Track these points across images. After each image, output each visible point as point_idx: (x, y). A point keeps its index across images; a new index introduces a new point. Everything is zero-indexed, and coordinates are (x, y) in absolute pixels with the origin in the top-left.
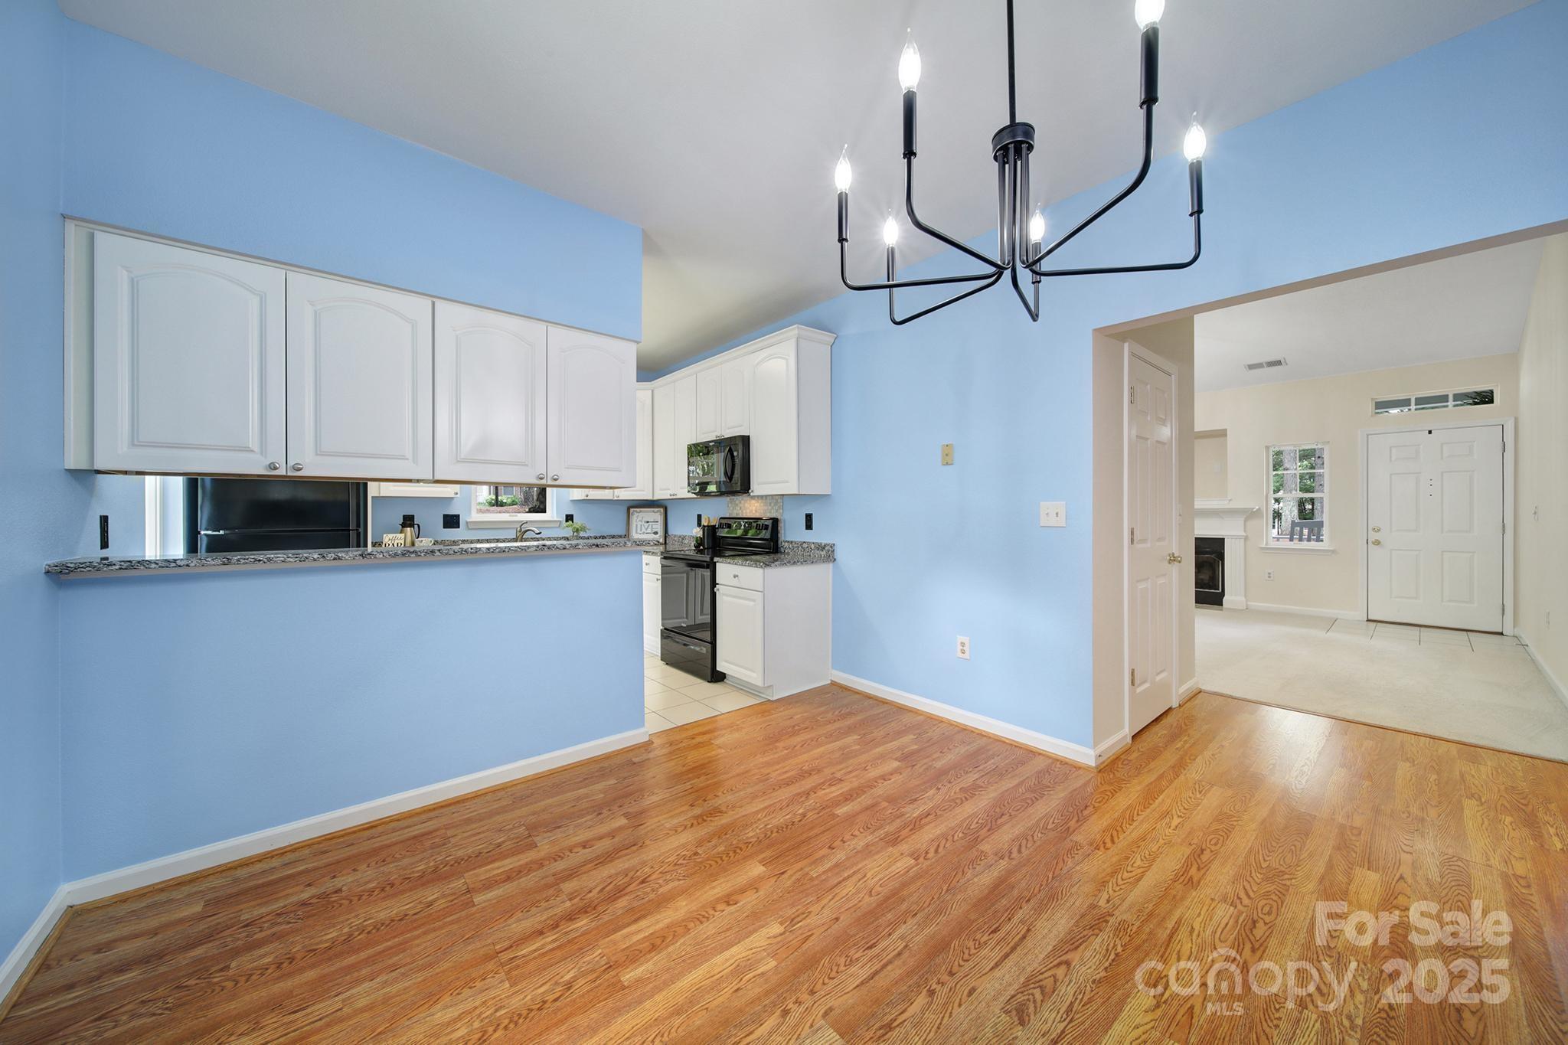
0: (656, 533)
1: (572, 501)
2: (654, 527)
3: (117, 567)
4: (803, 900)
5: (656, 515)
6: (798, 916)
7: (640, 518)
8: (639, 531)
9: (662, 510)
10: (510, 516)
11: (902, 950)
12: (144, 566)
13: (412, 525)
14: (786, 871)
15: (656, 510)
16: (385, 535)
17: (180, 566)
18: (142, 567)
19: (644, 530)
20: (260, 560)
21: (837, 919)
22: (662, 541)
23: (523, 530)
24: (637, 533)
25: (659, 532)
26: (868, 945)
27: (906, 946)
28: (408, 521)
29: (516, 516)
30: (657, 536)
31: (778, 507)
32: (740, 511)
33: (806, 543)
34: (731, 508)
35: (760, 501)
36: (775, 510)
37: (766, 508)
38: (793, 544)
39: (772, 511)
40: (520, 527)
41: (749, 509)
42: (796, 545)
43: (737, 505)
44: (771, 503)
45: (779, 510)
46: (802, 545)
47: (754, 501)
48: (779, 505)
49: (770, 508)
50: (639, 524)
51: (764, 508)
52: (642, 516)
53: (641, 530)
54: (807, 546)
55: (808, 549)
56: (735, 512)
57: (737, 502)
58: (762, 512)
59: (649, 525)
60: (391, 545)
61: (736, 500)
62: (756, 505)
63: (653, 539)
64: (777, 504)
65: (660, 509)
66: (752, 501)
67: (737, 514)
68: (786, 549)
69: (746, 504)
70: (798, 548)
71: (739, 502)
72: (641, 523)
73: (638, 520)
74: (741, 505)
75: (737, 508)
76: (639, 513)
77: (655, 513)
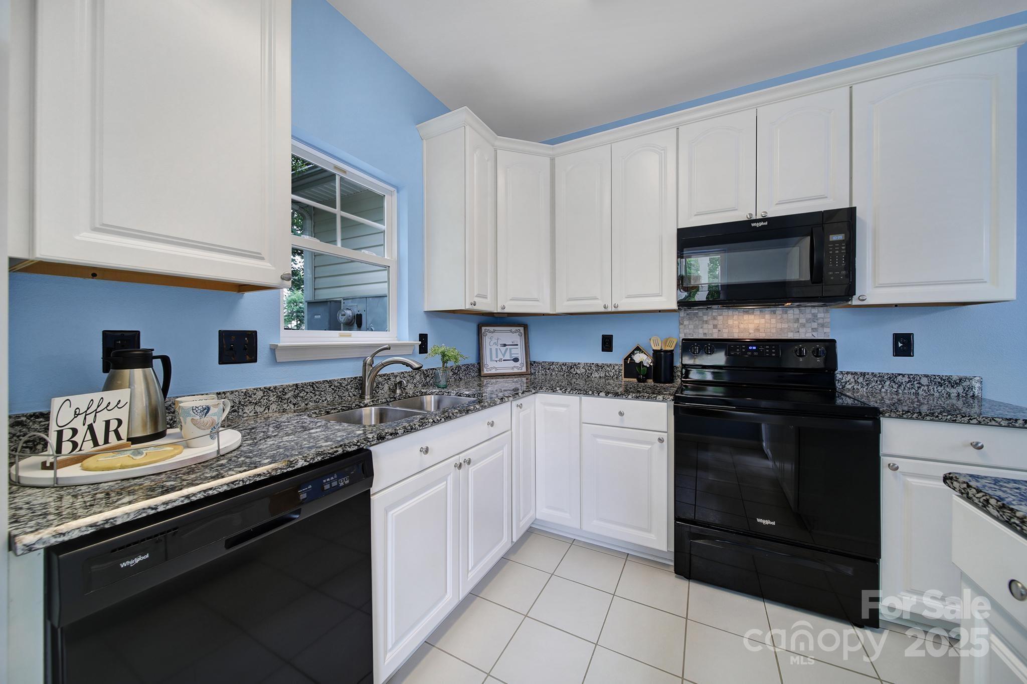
0: (516, 360)
1: (426, 312)
2: (513, 351)
5: (511, 336)
7: (494, 341)
8: (494, 358)
9: (522, 329)
10: (341, 336)
13: (140, 364)
15: (514, 329)
19: (500, 356)
22: (524, 369)
23: (377, 362)
24: (491, 360)
25: (520, 359)
29: (350, 336)
30: (517, 364)
31: (818, 324)
32: (715, 331)
33: (903, 376)
34: (691, 327)
35: (767, 316)
36: (810, 329)
37: (785, 326)
38: (867, 376)
39: (802, 330)
40: (373, 356)
41: (739, 327)
42: (876, 379)
43: (706, 322)
44: (798, 319)
45: (820, 329)
46: (893, 378)
47: (751, 317)
48: (820, 321)
49: (796, 325)
50: (494, 348)
51: (779, 326)
52: (496, 335)
53: (497, 357)
54: (907, 380)
55: (910, 384)
56: (701, 331)
57: (705, 318)
58: (775, 332)
59: (507, 349)
60: (82, 430)
61: (704, 314)
62: (757, 321)
63: (513, 368)
64: (816, 321)
65: (519, 328)
66: (746, 317)
67: (705, 334)
68: (846, 384)
69: (730, 322)
70: (882, 382)
71: (709, 318)
72: (496, 347)
73: (492, 343)
74: (715, 322)
75: (705, 326)
76: (493, 332)
77: (512, 333)
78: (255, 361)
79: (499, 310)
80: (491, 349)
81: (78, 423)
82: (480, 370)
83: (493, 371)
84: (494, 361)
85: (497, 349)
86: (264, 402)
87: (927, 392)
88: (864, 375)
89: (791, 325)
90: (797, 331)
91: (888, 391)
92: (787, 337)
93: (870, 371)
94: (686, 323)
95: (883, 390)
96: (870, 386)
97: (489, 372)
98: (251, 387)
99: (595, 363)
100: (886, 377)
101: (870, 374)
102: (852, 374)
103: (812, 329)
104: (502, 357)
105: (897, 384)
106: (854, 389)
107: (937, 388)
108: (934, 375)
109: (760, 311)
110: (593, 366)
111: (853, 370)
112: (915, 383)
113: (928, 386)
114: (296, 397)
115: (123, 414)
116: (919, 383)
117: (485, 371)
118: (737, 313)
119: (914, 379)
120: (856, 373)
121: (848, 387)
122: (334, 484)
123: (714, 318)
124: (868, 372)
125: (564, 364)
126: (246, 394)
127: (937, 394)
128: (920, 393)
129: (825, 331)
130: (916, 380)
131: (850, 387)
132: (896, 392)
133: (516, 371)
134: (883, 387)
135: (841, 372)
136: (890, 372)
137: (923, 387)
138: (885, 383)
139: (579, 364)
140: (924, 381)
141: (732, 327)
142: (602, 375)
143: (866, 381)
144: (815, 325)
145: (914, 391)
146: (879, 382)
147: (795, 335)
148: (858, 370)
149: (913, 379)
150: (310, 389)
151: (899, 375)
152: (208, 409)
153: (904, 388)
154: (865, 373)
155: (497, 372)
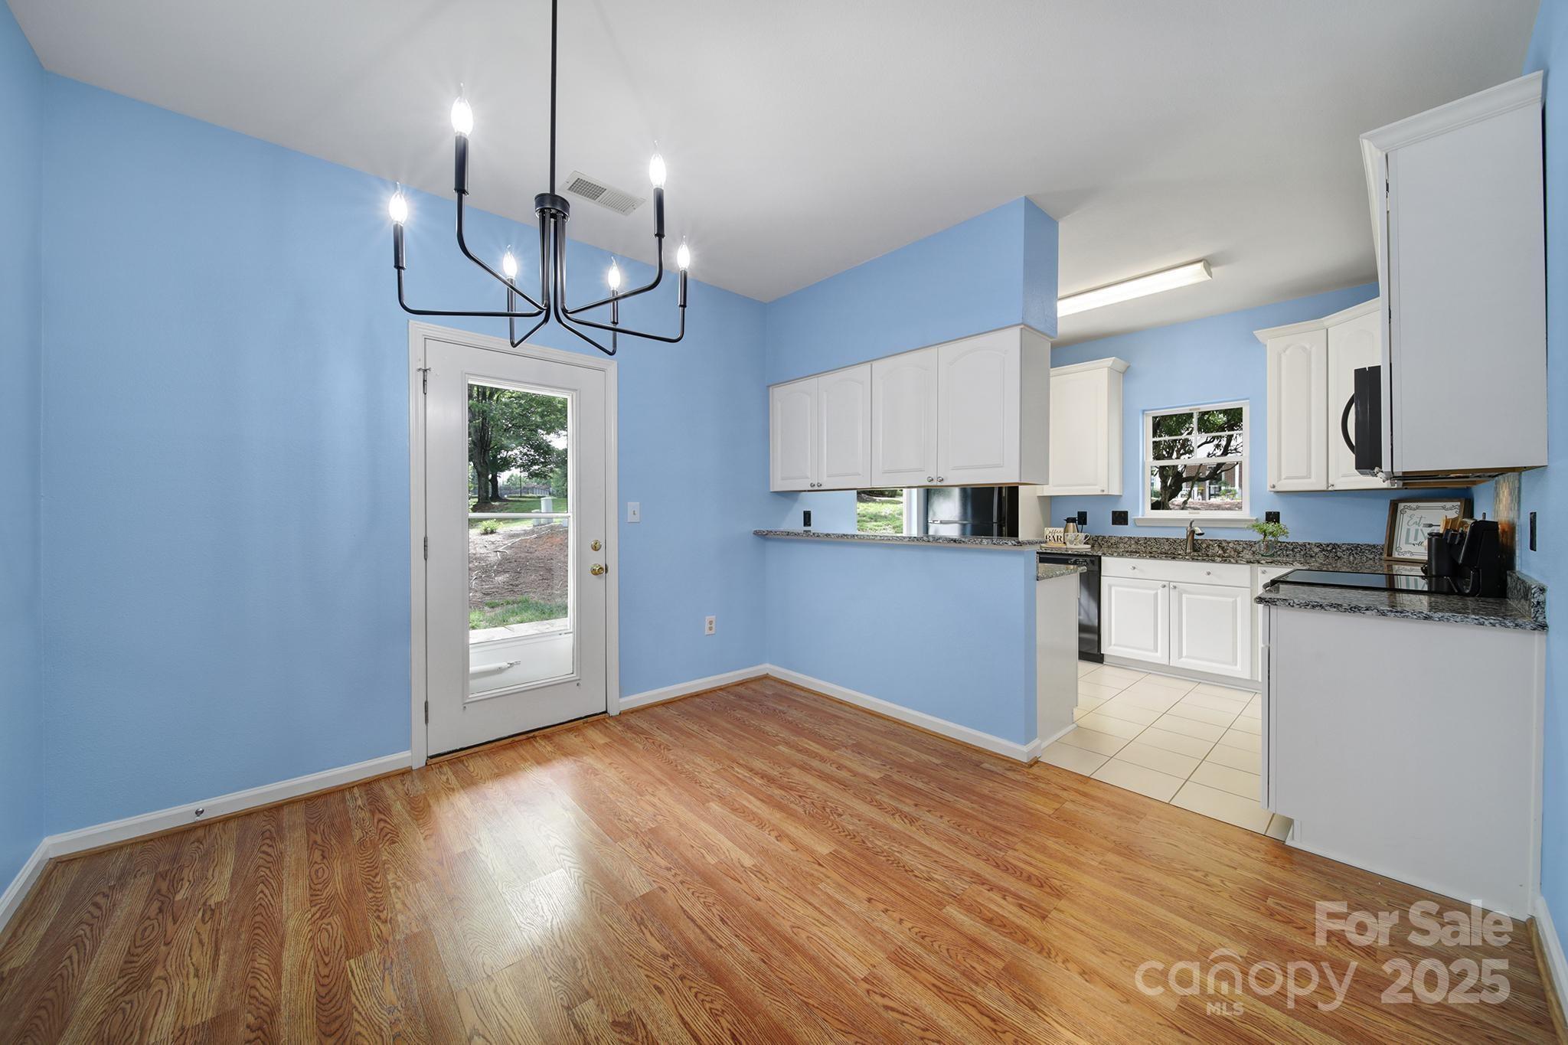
4: (783, 878)
6: (763, 875)
7: (1415, 520)
8: (1412, 540)
10: (1190, 513)
11: (716, 942)
14: (823, 866)
15: (1448, 505)
21: (759, 899)
24: (1407, 542)
26: (725, 919)
27: (721, 947)
29: (1198, 513)
50: (1413, 528)
52: (1418, 513)
53: (1416, 539)
59: (1433, 530)
65: (1459, 504)
72: (1417, 527)
73: (1411, 523)
76: (1415, 510)
77: (1447, 510)
78: (1127, 524)
80: (1408, 530)
81: (1050, 535)
82: (1390, 554)
83: (1407, 556)
84: (1410, 544)
85: (1417, 531)
86: (1129, 543)
97: (1402, 557)
114: (1145, 543)
115: (1061, 535)
117: (1396, 555)
126: (1120, 538)
155: (1413, 557)
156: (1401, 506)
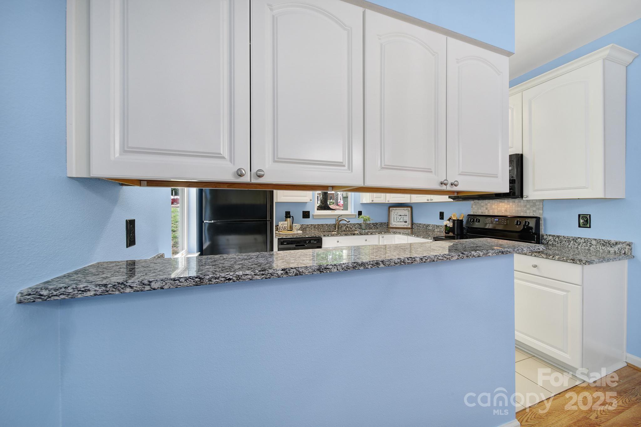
0: (406, 222)
1: (362, 204)
2: (404, 218)
3: (92, 293)
5: (405, 212)
7: (396, 213)
8: (395, 221)
9: (409, 209)
10: (332, 212)
12: (119, 290)
13: (290, 217)
15: (405, 209)
16: (279, 222)
17: (154, 289)
18: (117, 293)
19: (398, 220)
20: (230, 279)
22: (410, 226)
23: (339, 220)
24: (394, 221)
25: (408, 221)
28: (288, 215)
29: (334, 212)
30: (406, 224)
31: (536, 208)
32: (487, 211)
33: (581, 239)
34: (476, 209)
35: (511, 204)
36: (532, 211)
37: (519, 209)
38: (560, 238)
39: (528, 211)
40: (338, 218)
41: (497, 209)
42: (565, 239)
43: (483, 206)
44: (526, 205)
45: (537, 211)
46: (575, 239)
47: (503, 204)
48: (537, 207)
49: (525, 209)
50: (395, 216)
51: (517, 209)
53: (397, 220)
54: (583, 241)
55: (585, 243)
56: (480, 211)
57: (482, 204)
58: (514, 212)
59: (401, 217)
60: (282, 227)
61: (482, 203)
62: (506, 206)
63: (404, 225)
64: (535, 206)
65: (408, 208)
66: (501, 204)
67: (482, 212)
68: (549, 241)
69: (493, 206)
70: (569, 241)
71: (484, 204)
72: (396, 216)
74: (487, 207)
75: (482, 208)
76: (395, 210)
77: (405, 210)
78: (309, 218)
79: (387, 202)
81: (281, 226)
82: (388, 225)
83: (395, 226)
85: (397, 217)
86: (311, 227)
87: (595, 249)
88: (559, 237)
89: (522, 208)
90: (525, 211)
91: (572, 247)
92: (520, 215)
93: (562, 235)
94: (474, 206)
95: (569, 246)
96: (562, 243)
97: (393, 226)
98: (308, 224)
99: (436, 224)
100: (571, 239)
101: (562, 236)
102: (552, 236)
103: (533, 211)
104: (399, 220)
105: (578, 243)
106: (553, 244)
107: (601, 247)
108: (600, 240)
109: (508, 201)
110: (435, 226)
111: (553, 234)
112: (588, 243)
113: (596, 245)
114: (318, 227)
115: (286, 226)
116: (591, 244)
117: (391, 226)
118: (496, 202)
119: (588, 241)
120: (554, 236)
121: (550, 243)
122: (313, 242)
123: (486, 205)
124: (561, 235)
125: (425, 225)
127: (601, 251)
128: (591, 249)
129: (540, 212)
130: (589, 242)
131: (551, 243)
132: (577, 247)
133: (405, 226)
134: (569, 244)
135: (546, 235)
136: (574, 236)
137: (593, 246)
138: (570, 242)
139: (430, 225)
140: (594, 242)
141: (494, 209)
142: (439, 230)
143: (560, 240)
144: (534, 209)
145: (588, 248)
146: (567, 242)
147: (524, 214)
148: (556, 234)
149: (586, 241)
150: (321, 225)
151: (579, 238)
152: (296, 226)
153: (582, 246)
154: (559, 236)
155: (397, 226)
156: (391, 209)
